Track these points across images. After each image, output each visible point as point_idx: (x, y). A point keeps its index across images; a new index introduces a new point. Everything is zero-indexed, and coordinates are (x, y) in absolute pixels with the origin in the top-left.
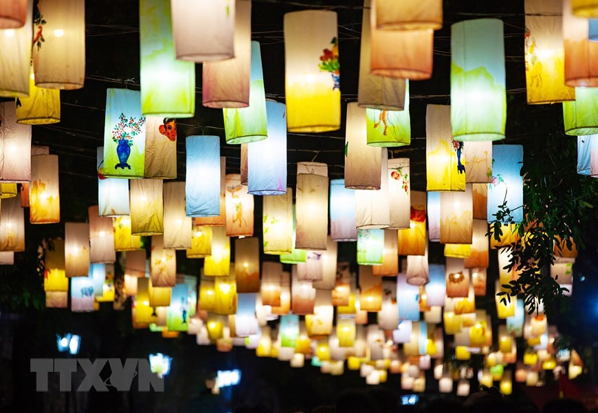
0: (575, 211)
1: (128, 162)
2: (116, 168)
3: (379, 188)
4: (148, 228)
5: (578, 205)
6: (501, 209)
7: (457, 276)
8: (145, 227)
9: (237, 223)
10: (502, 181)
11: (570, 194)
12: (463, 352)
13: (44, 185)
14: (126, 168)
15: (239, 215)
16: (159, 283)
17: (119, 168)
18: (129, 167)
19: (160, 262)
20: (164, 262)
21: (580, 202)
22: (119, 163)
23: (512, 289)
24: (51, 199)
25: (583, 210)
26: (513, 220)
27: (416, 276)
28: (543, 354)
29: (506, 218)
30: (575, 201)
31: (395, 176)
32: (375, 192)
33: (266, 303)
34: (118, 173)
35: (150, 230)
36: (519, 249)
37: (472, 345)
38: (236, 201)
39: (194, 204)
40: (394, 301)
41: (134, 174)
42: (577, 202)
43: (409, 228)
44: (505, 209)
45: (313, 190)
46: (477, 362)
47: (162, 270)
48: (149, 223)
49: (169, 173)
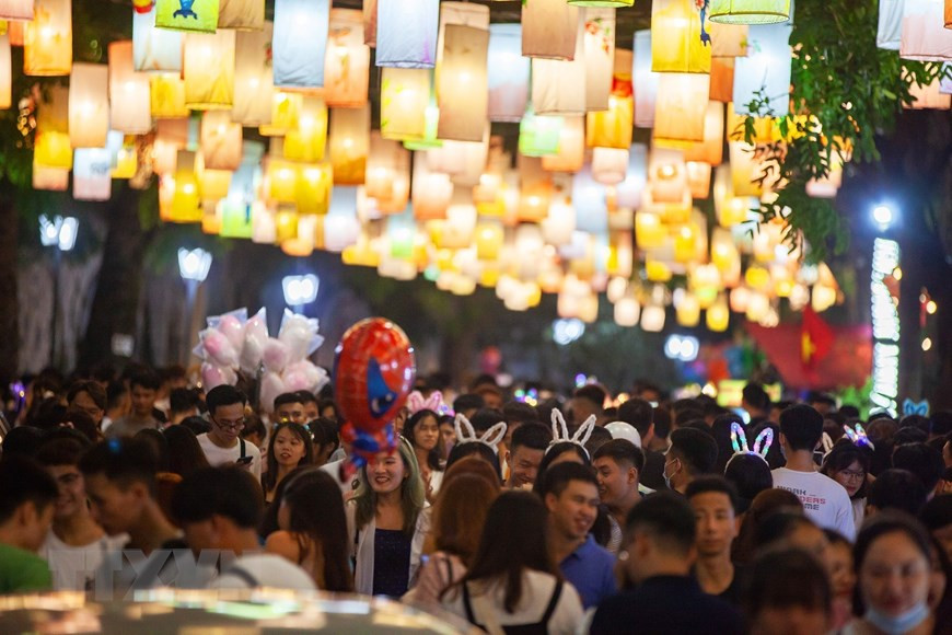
0: (868, 101)
1: (193, 8)
2: (175, 15)
3: (572, 59)
4: (211, 98)
5: (872, 93)
6: (756, 97)
7: (668, 171)
8: (205, 96)
9: (342, 86)
10: (759, 50)
11: (862, 76)
12: (658, 270)
13: (47, 15)
14: (190, 17)
15: (345, 74)
16: (214, 164)
17: (180, 17)
18: (195, 17)
19: (214, 133)
20: (221, 134)
21: (877, 89)
22: (179, 8)
23: (764, 214)
24: (58, 38)
25: (879, 102)
26: (774, 114)
27: (608, 171)
28: (779, 272)
29: (763, 110)
30: (869, 87)
31: (591, 28)
32: (566, 63)
33: (370, 195)
34: (177, 25)
35: (213, 100)
36: (778, 154)
37: (673, 259)
38: (342, 51)
39: (286, 67)
40: (569, 200)
41: (202, 27)
42: (872, 88)
43: (607, 109)
44: (763, 98)
45: (466, 51)
46: (678, 281)
47: (218, 145)
48: (212, 92)
49: (251, 22)
